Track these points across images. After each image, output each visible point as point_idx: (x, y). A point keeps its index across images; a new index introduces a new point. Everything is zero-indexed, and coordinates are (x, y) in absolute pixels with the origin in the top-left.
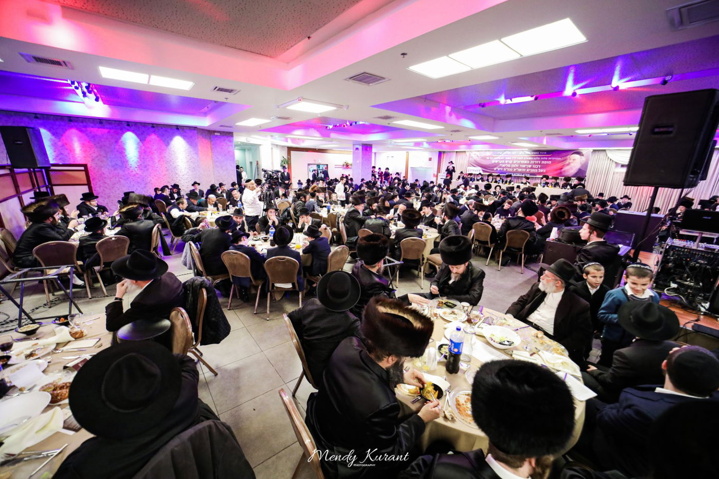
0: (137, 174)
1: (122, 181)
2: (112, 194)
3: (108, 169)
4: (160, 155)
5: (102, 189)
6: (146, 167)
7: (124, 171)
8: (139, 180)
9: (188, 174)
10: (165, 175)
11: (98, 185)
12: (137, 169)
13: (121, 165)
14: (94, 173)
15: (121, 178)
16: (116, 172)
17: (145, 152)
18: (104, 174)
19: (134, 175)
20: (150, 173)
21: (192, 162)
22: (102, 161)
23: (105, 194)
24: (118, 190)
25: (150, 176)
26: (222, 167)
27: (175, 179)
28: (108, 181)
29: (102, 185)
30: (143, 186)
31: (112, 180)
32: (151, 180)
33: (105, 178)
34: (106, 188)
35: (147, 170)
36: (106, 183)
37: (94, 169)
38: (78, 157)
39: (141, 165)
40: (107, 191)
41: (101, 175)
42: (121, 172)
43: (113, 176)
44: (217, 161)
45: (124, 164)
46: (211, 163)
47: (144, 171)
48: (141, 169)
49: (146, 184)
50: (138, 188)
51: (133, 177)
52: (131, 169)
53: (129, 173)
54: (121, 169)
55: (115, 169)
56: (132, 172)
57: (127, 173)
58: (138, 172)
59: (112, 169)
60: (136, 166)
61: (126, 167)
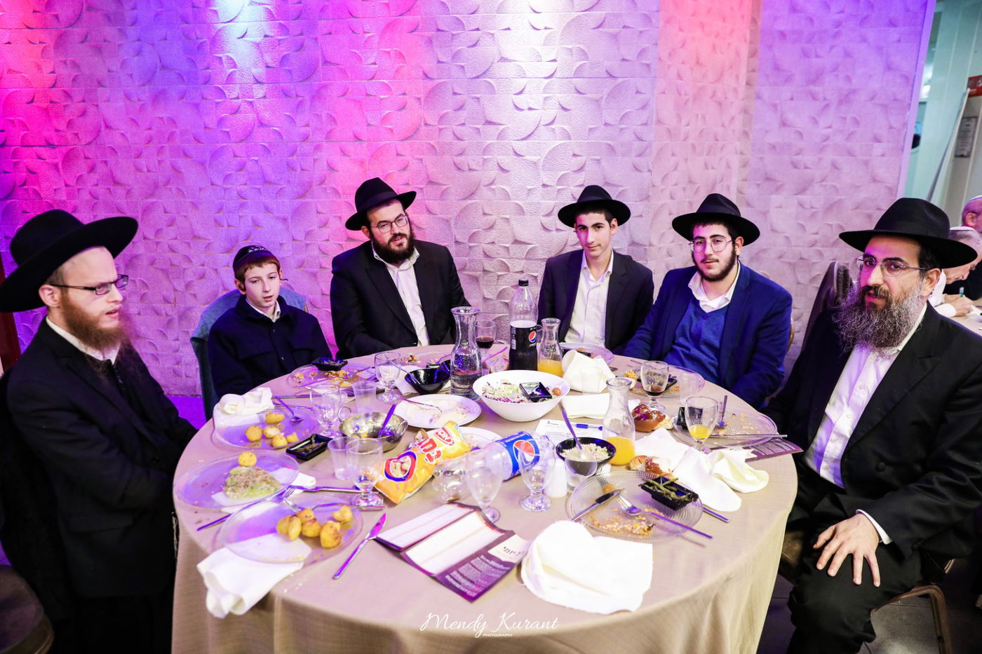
1: (192, 176)
3: (128, 96)
6: (309, 72)
8: (267, 166)
10: (412, 134)
11: (85, 196)
12: (259, 91)
13: (184, 67)
14: (71, 124)
16: (163, 112)
18: (108, 126)
19: (248, 135)
24: (171, 223)
25: (329, 135)
27: (471, 160)
28: (126, 173)
29: (100, 190)
30: (286, 204)
31: (142, 162)
32: (331, 168)
33: (113, 150)
35: (317, 95)
36: (116, 183)
37: (68, 95)
39: (284, 59)
41: (97, 132)
42: (186, 117)
43: (149, 141)
45: (200, 66)
47: (299, 106)
48: (286, 94)
49: (305, 190)
50: (261, 217)
51: (238, 148)
52: (233, 92)
53: (221, 121)
54: (183, 96)
55: (158, 97)
56: (236, 111)
57: (211, 121)
58: (266, 115)
59: (145, 94)
60: (259, 71)
61: (208, 81)
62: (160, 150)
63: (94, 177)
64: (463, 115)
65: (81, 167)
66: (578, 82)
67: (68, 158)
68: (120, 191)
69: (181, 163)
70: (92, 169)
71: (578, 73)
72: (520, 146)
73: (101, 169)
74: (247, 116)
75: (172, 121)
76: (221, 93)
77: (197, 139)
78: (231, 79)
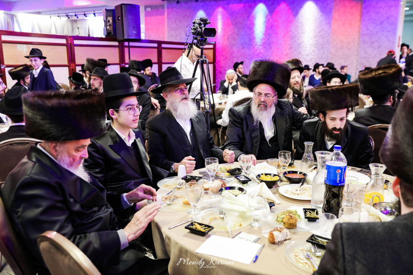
0: (260, 53)
3: (238, 48)
4: (286, 28)
6: (269, 44)
7: (249, 50)
9: (313, 54)
10: (287, 55)
11: (227, 65)
12: (261, 47)
13: (249, 43)
14: (227, 52)
15: (246, 58)
16: (243, 50)
17: (272, 26)
18: (234, 53)
20: (273, 52)
21: (320, 36)
22: (234, 39)
26: (373, 43)
33: (234, 57)
35: (270, 48)
38: (219, 36)
39: (265, 42)
42: (247, 51)
43: (240, 55)
44: (365, 34)
45: (251, 43)
46: (357, 38)
47: (267, 50)
48: (265, 48)
52: (256, 47)
53: (253, 52)
54: (247, 48)
55: (243, 48)
56: (256, 50)
57: (252, 52)
58: (262, 51)
60: (261, 44)
61: (252, 45)
62: (242, 57)
64: (296, 52)
65: (228, 60)
66: (316, 46)
67: (226, 58)
71: (316, 44)
72: (305, 57)
73: (231, 60)
74: (258, 51)
75: (245, 52)
76: (254, 47)
77: (249, 55)
78: (256, 45)
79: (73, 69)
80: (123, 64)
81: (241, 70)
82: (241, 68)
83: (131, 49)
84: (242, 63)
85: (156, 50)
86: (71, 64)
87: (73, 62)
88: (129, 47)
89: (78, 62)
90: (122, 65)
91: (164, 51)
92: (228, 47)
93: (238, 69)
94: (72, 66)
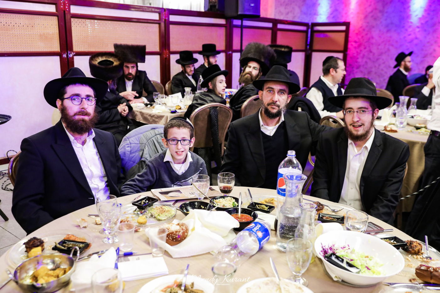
2: (373, 69)
3: (380, 31)
5: (365, 60)
6: (433, 25)
7: (399, 34)
11: (361, 55)
14: (362, 37)
15: (392, 45)
16: (389, 35)
18: (373, 38)
19: (411, 41)
22: (375, 19)
23: (366, 68)
28: (374, 49)
29: (366, 54)
31: (380, 47)
33: (372, 44)
34: (370, 59)
36: (371, 52)
40: (370, 64)
41: (369, 39)
42: (395, 36)
43: (383, 42)
47: (429, 34)
51: (408, 45)
52: (410, 30)
53: (405, 37)
54: (395, 30)
55: (388, 31)
56: (410, 35)
57: (402, 37)
58: (418, 36)
59: (385, 30)
60: (419, 25)
61: (403, 27)
62: (385, 44)
63: (365, 50)
65: (362, 48)
68: (371, 54)
69: (391, 48)
70: (365, 48)
73: (368, 49)
74: (413, 36)
75: (391, 37)
76: (406, 30)
77: (397, 42)
78: (410, 27)
79: (166, 58)
80: (229, 51)
81: (409, 64)
82: (410, 62)
83: (245, 31)
84: (410, 54)
85: (270, 31)
86: (164, 51)
87: (167, 48)
88: (242, 27)
89: (173, 48)
90: (229, 53)
91: (279, 34)
92: (364, 30)
93: (405, 62)
94: (165, 53)
